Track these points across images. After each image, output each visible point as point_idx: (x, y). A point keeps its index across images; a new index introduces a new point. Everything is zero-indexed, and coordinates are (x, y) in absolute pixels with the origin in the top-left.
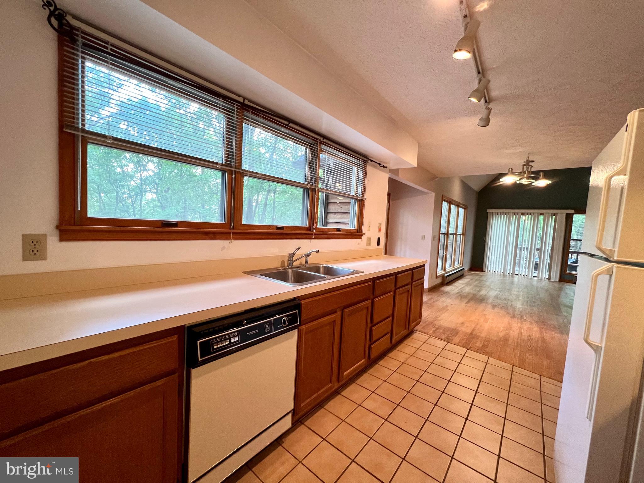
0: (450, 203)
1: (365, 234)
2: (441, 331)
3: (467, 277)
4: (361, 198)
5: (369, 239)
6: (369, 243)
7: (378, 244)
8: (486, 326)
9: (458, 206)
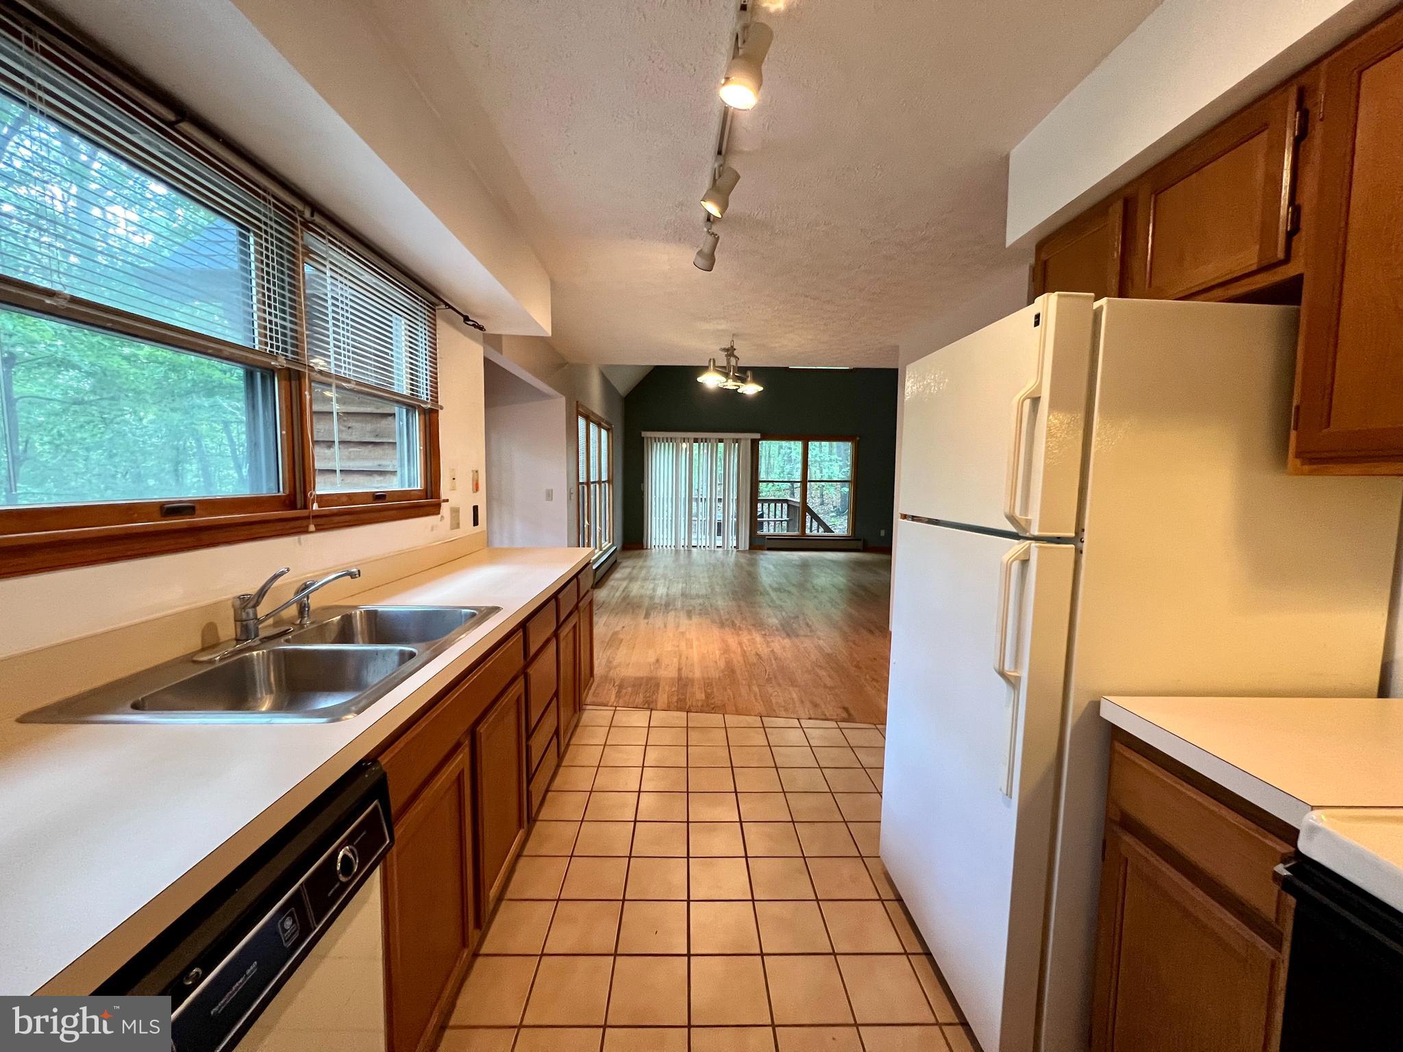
0: (588, 419)
1: (447, 501)
2: (630, 689)
3: (624, 564)
4: (432, 404)
5: (455, 512)
6: (456, 525)
7: (476, 523)
8: (695, 655)
9: (599, 426)
